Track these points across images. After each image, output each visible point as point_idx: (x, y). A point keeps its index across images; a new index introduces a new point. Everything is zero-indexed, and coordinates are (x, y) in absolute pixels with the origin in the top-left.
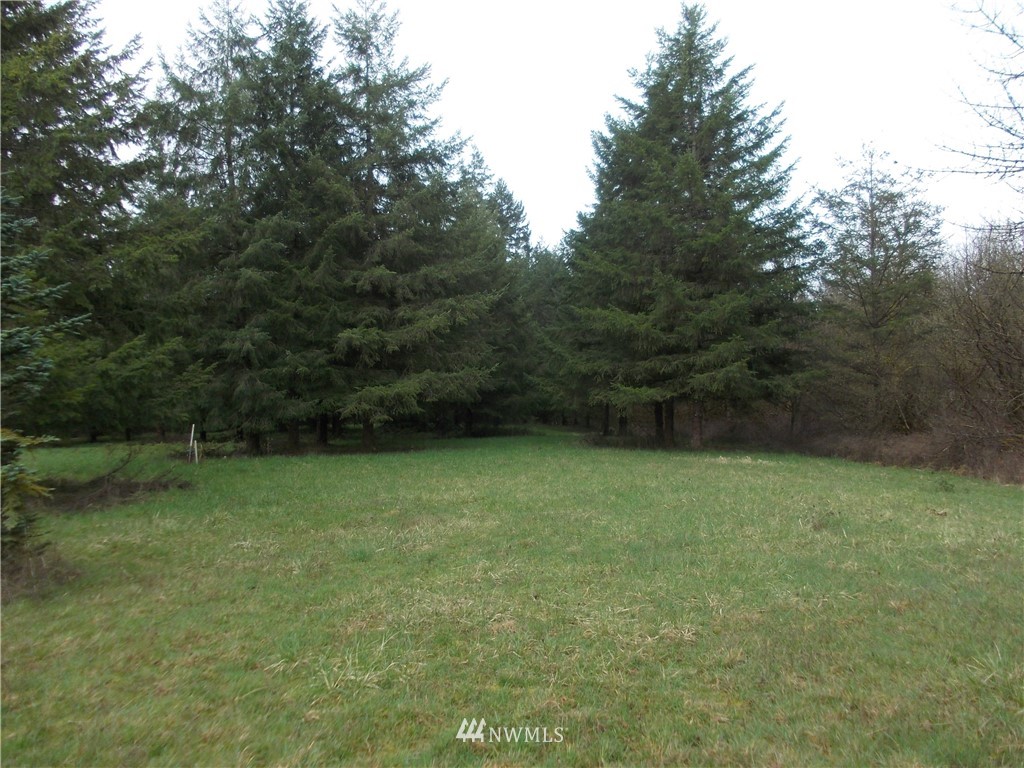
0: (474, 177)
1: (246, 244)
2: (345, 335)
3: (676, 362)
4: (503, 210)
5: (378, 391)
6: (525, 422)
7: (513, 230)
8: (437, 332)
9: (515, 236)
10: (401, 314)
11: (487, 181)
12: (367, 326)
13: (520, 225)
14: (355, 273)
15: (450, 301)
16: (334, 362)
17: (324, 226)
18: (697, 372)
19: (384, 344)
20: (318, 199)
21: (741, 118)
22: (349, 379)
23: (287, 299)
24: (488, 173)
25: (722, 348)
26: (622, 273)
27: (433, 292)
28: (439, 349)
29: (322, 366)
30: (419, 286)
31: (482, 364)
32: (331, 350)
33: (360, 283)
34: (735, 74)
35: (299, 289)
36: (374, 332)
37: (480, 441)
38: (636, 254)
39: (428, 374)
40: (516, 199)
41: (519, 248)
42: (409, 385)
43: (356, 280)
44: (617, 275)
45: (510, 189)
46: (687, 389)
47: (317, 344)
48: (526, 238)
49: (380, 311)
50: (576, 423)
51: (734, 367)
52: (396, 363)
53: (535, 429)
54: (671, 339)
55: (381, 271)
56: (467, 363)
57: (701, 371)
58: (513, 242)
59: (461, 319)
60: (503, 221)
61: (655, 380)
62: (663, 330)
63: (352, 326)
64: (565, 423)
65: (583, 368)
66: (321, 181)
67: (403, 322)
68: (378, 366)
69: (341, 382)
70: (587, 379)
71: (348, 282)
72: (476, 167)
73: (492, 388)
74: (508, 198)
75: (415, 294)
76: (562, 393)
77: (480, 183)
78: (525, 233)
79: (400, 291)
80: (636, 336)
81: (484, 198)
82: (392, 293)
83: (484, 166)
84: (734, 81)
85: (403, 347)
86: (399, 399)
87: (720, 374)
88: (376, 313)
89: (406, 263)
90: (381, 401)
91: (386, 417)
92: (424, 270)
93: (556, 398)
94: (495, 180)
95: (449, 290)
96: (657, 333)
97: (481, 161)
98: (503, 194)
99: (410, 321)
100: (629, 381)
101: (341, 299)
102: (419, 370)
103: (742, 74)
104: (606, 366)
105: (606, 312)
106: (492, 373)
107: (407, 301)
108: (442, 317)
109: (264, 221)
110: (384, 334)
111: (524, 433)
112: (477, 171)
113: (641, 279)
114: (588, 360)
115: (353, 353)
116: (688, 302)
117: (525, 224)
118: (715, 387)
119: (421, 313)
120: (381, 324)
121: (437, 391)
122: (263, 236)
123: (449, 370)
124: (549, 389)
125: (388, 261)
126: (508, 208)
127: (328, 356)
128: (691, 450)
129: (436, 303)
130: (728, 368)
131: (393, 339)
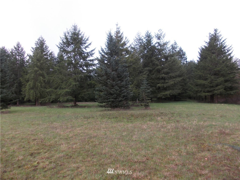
0: (175, 47)
1: (144, 72)
2: (158, 85)
3: (212, 89)
4: (181, 53)
5: (163, 93)
6: (186, 99)
7: (183, 58)
8: (172, 84)
9: (184, 59)
10: (166, 81)
11: (178, 48)
12: (161, 83)
13: (185, 56)
14: (159, 75)
15: (174, 79)
16: (156, 89)
17: (155, 68)
18: (215, 90)
19: (164, 86)
20: (154, 64)
21: (225, 47)
22: (158, 92)
23: (149, 80)
24: (178, 46)
25: (219, 87)
26: (203, 74)
27: (171, 78)
28: (172, 87)
29: (154, 90)
30: (169, 77)
31: (179, 89)
32: (156, 87)
33: (160, 77)
34: (224, 40)
35: (151, 78)
36: (162, 85)
37: (178, 102)
38: (205, 71)
39: (171, 91)
40: (184, 51)
41: (184, 61)
42: (168, 93)
43: (159, 76)
44: (202, 75)
45: (182, 49)
46: (214, 93)
47: (154, 86)
48: (186, 59)
49: (163, 81)
50: (197, 99)
51: (221, 90)
52: (165, 89)
53: (188, 100)
54: (211, 85)
55: (163, 75)
56: (177, 89)
57: (216, 90)
58: (183, 60)
59: (176, 82)
60: (181, 56)
61: (208, 92)
62: (210, 83)
63: (159, 84)
64: (194, 99)
65: (196, 90)
66: (154, 62)
67: (167, 83)
68: (163, 89)
69: (157, 92)
70: (197, 92)
71: (158, 77)
72: (175, 45)
73: (181, 93)
74: (182, 51)
75: (168, 78)
76: (193, 94)
77: (176, 48)
78: (186, 58)
79: (166, 78)
80: (205, 85)
81: (177, 51)
82: (165, 78)
83: (177, 44)
84: (223, 41)
85: (167, 87)
86: (166, 95)
87: (219, 91)
88: (162, 81)
89: (167, 73)
90: (164, 95)
91: (164, 97)
92: (170, 75)
93: (192, 94)
94: (179, 47)
95: (174, 78)
96: (209, 84)
97: (176, 44)
98: (181, 50)
99: (168, 83)
100: (204, 92)
101: (157, 79)
102: (169, 90)
103: (225, 40)
104: (200, 89)
105: (200, 81)
106: (181, 91)
107: (167, 79)
108: (173, 82)
109: (146, 68)
110: (164, 84)
111: (186, 101)
112: (175, 46)
113: (206, 75)
114: (197, 88)
115: (159, 88)
116: (214, 79)
117: (186, 56)
118: (218, 93)
119: (169, 81)
120: (163, 83)
121: (172, 93)
122: (146, 71)
123: (174, 90)
124: (191, 93)
125: (164, 73)
126: (182, 53)
127: (156, 88)
128: (215, 103)
129: (172, 79)
130: (220, 90)
131: (165, 85)
